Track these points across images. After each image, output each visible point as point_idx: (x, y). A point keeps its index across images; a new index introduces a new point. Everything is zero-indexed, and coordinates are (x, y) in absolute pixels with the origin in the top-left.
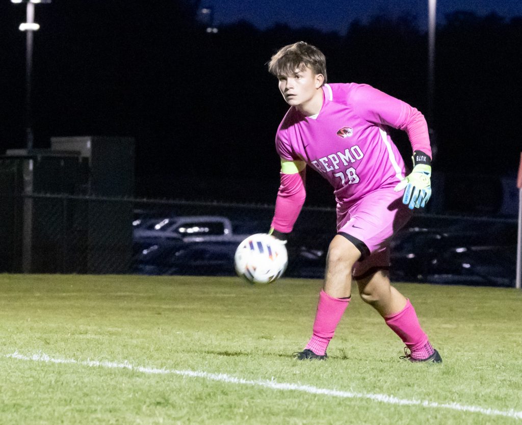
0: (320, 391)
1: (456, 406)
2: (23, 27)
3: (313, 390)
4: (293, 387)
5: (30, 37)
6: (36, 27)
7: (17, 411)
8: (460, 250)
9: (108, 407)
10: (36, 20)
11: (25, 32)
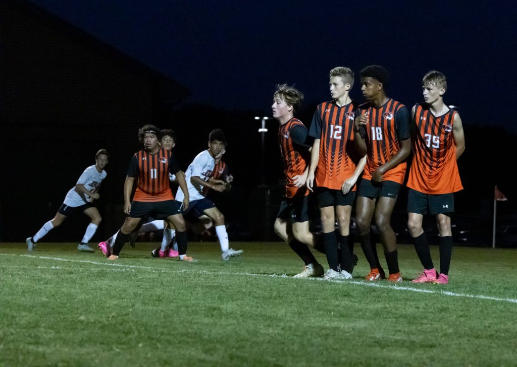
0: (418, 290)
1: (482, 297)
2: (260, 130)
3: (415, 290)
4: (405, 288)
5: (263, 135)
6: (266, 130)
7: (281, 299)
8: (462, 232)
9: (323, 297)
10: (266, 127)
11: (261, 132)
